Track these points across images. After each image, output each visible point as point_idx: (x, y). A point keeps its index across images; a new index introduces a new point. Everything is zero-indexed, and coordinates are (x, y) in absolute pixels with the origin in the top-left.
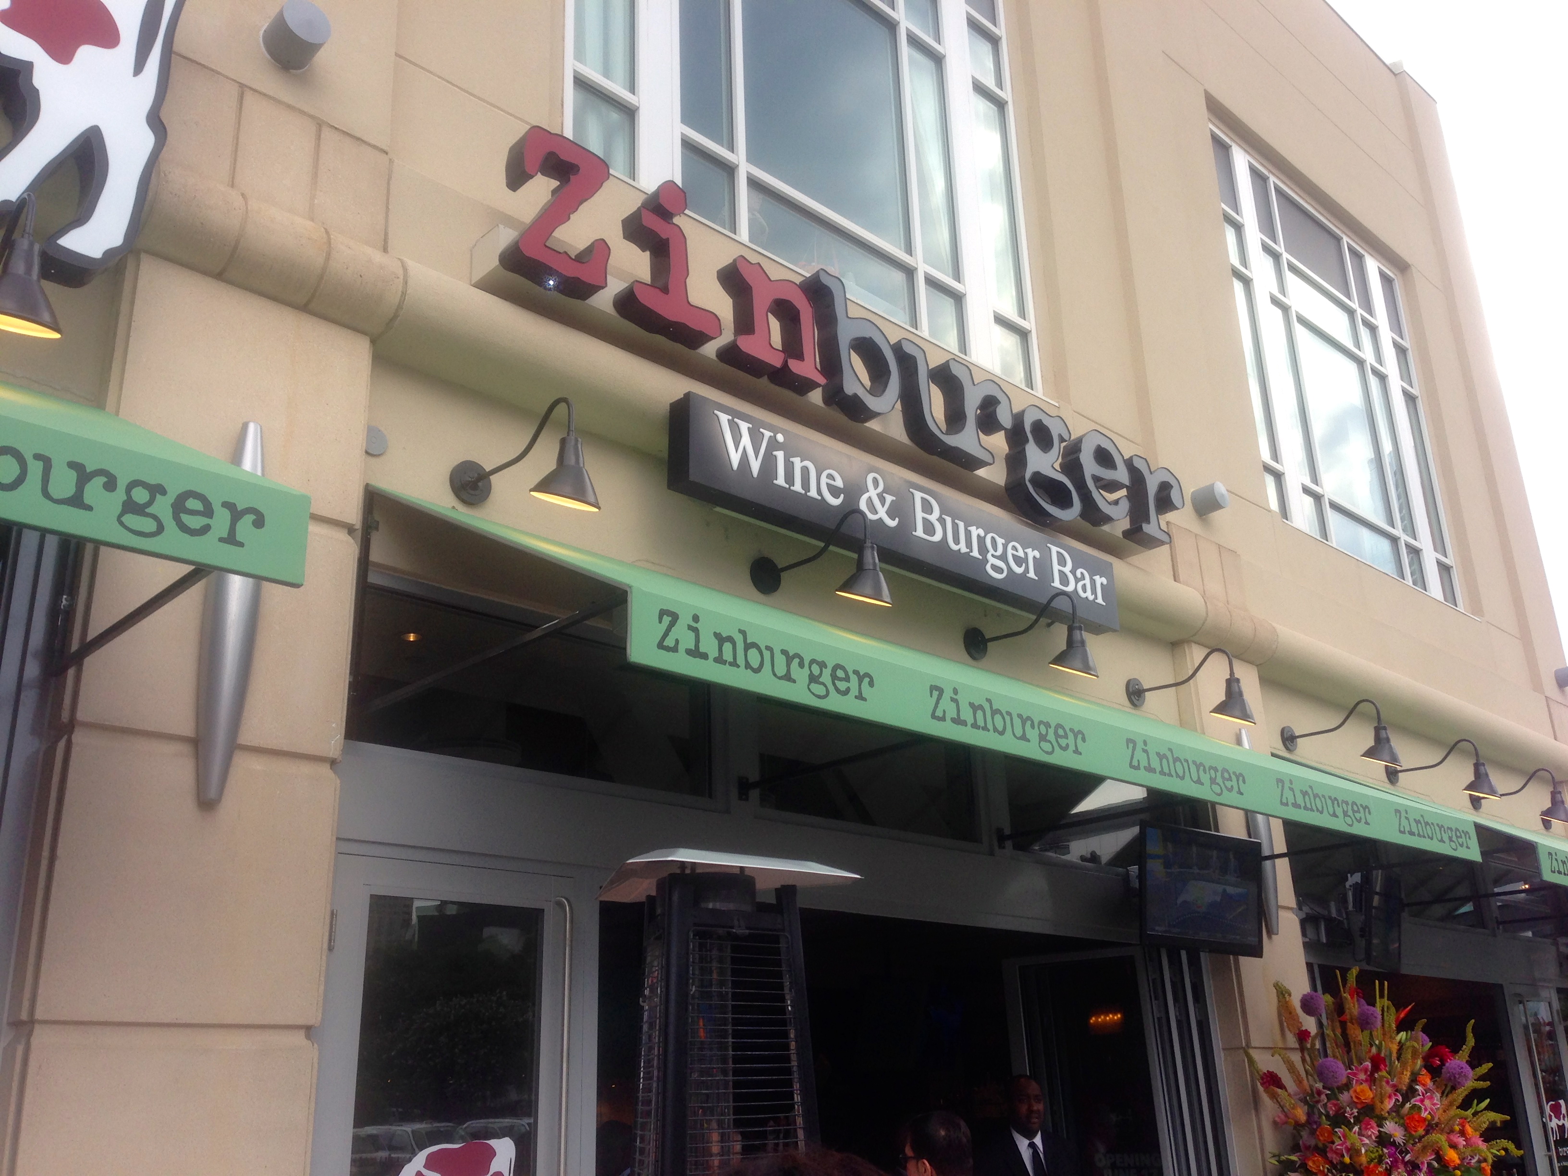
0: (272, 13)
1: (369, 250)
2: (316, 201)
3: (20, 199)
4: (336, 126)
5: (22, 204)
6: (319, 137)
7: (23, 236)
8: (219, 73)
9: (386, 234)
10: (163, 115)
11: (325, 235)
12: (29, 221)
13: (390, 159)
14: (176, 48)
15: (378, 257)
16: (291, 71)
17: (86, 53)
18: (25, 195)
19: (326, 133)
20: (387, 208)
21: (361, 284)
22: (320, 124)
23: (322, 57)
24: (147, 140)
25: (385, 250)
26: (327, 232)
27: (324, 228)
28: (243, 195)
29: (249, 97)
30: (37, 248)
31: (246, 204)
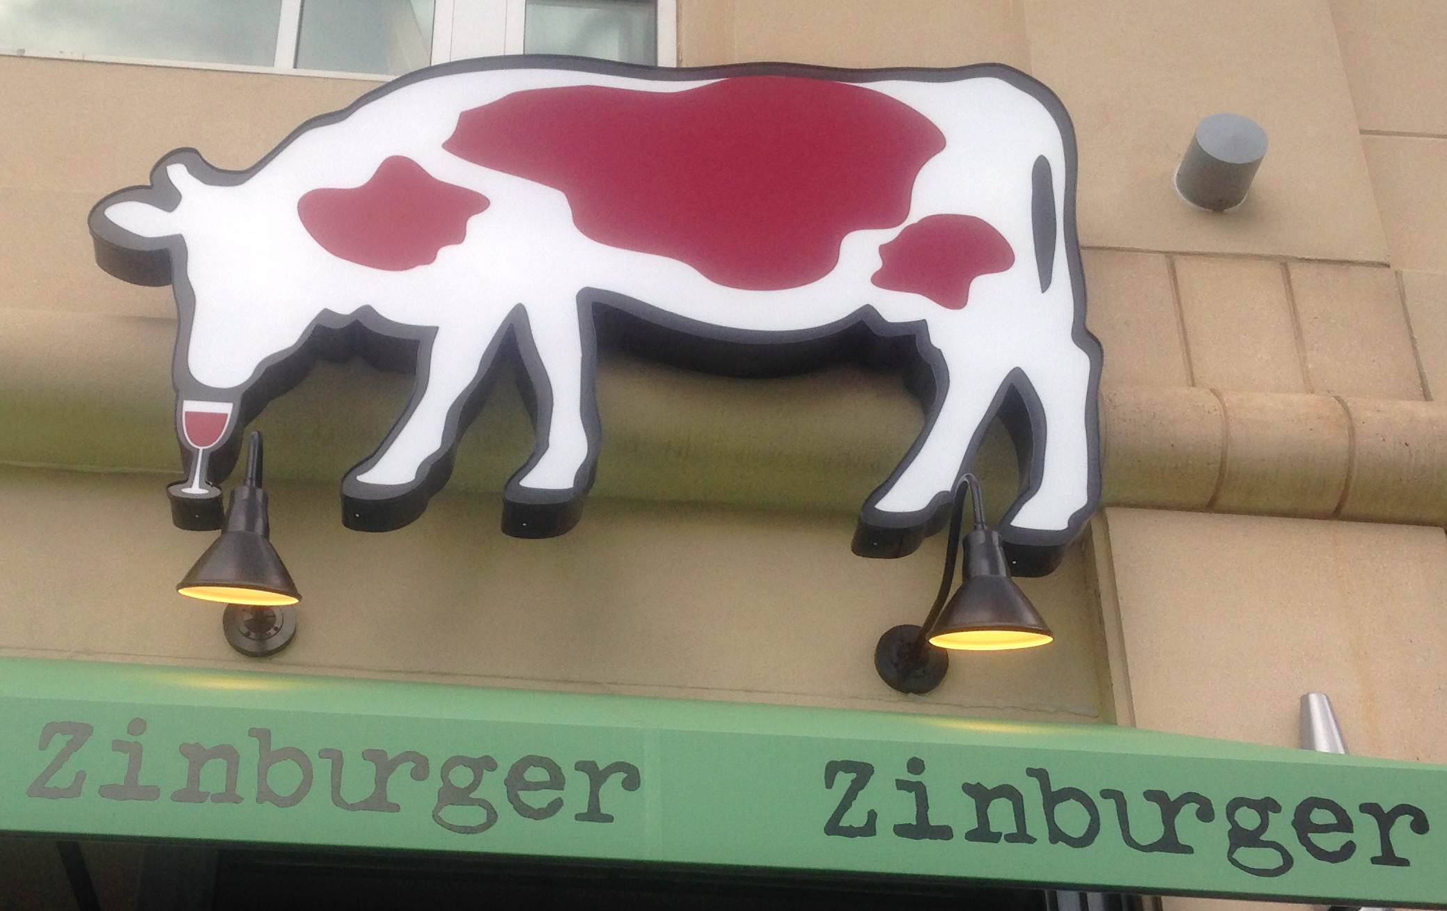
0: (1181, 148)
1: (1407, 405)
2: (1310, 366)
3: (958, 486)
4: (1306, 257)
5: (961, 490)
6: (1288, 281)
7: (975, 528)
8: (1138, 250)
9: (1422, 376)
10: (1093, 326)
11: (1339, 406)
12: (977, 506)
13: (1396, 272)
14: (1083, 241)
15: (1422, 410)
16: (1226, 210)
17: (983, 287)
18: (964, 478)
19: (1296, 271)
20: (1413, 339)
21: (1411, 455)
22: (1284, 263)
23: (1261, 179)
24: (1080, 362)
25: (1427, 396)
26: (1338, 399)
27: (1335, 397)
28: (1212, 391)
29: (1182, 265)
30: (995, 536)
31: (1221, 401)
